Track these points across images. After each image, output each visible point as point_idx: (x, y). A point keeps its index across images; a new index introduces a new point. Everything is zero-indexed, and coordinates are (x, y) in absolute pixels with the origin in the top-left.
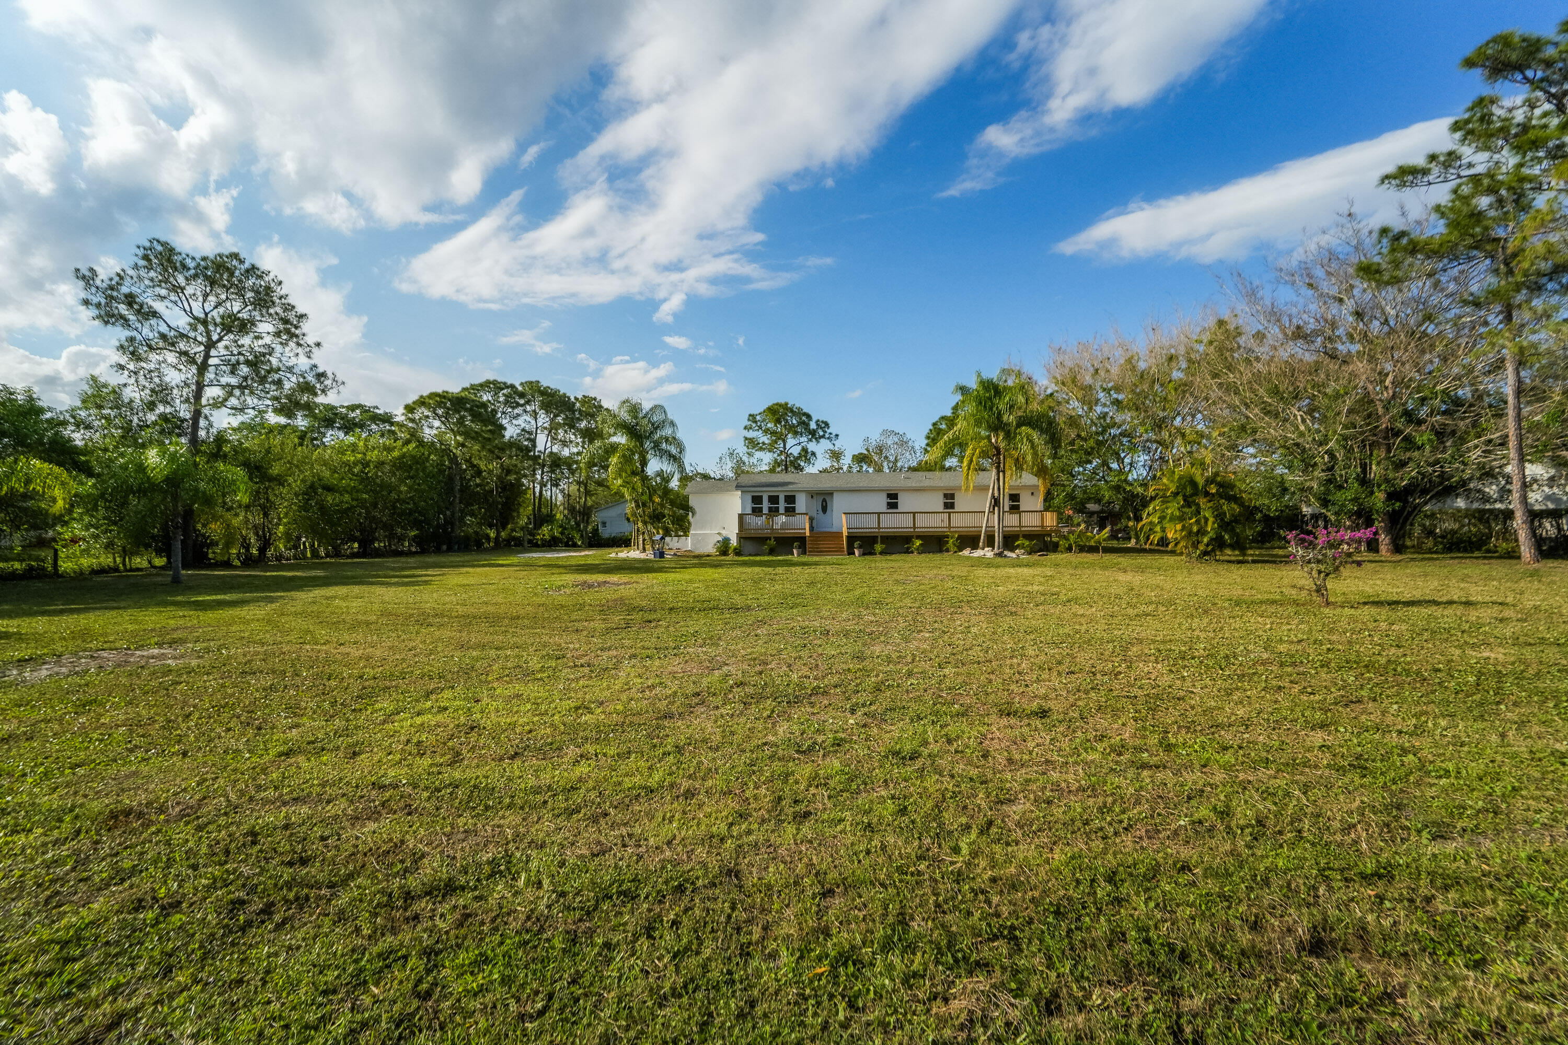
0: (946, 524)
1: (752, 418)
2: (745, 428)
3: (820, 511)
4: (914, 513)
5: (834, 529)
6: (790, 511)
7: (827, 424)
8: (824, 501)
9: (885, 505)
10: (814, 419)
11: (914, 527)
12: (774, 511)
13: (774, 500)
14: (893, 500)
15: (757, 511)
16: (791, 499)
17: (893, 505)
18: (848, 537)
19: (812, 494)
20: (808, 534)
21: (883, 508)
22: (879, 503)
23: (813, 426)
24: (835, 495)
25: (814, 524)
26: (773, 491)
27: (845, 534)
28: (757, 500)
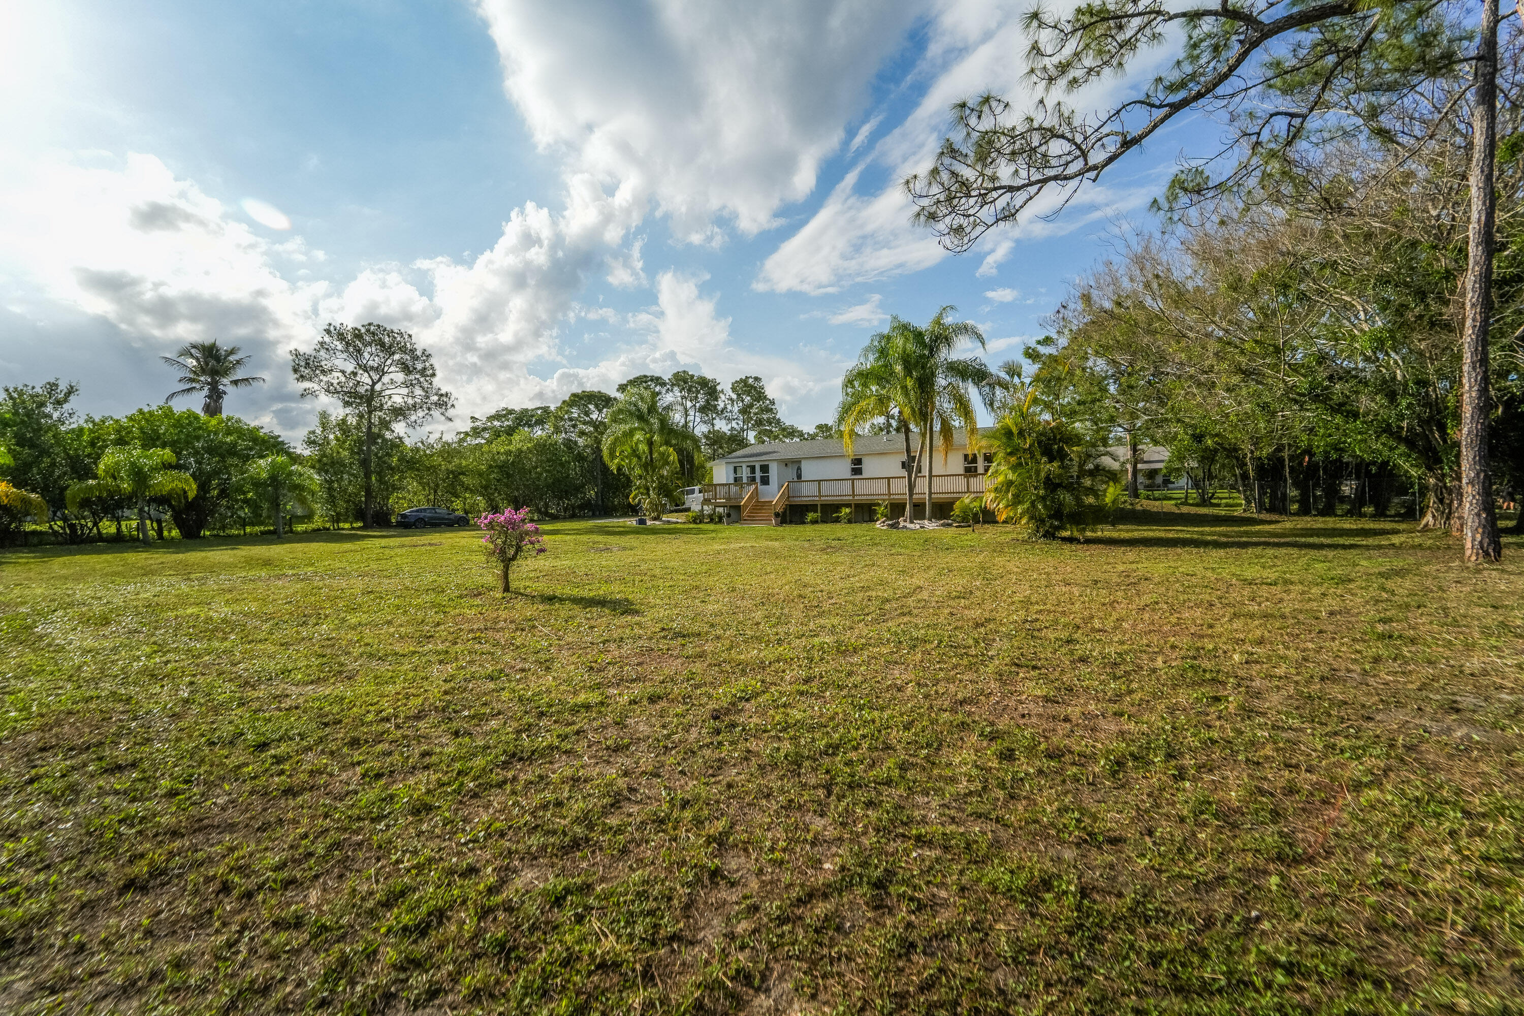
6: (765, 480)
8: (799, 468)
9: (849, 470)
11: (854, 495)
12: (751, 481)
13: (752, 469)
14: (857, 466)
15: (738, 480)
16: (765, 468)
17: (857, 471)
19: (785, 463)
21: (848, 474)
22: (843, 469)
26: (750, 461)
28: (738, 470)
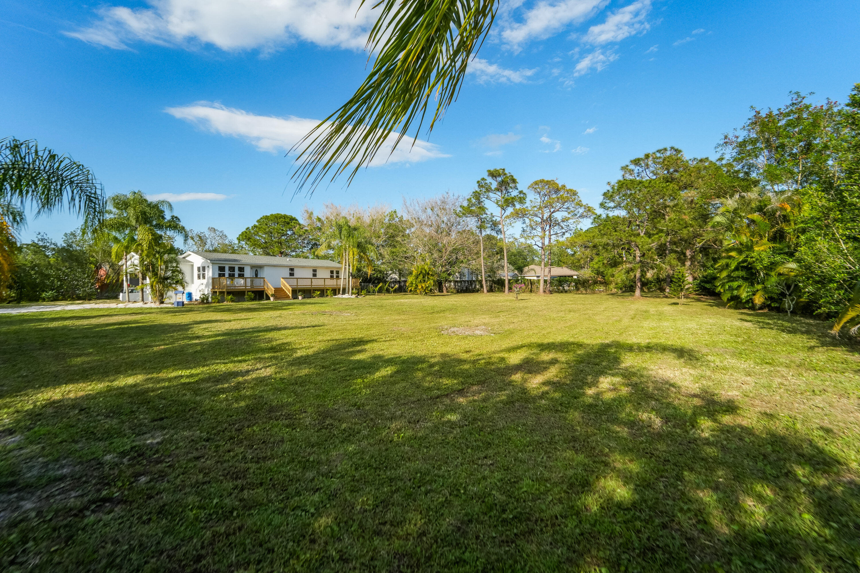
6: (241, 276)
8: (256, 270)
9: (288, 274)
12: (232, 276)
13: (232, 269)
14: (292, 271)
15: (221, 275)
16: (241, 269)
17: (292, 274)
19: (253, 267)
22: (285, 273)
26: (232, 263)
28: (222, 269)
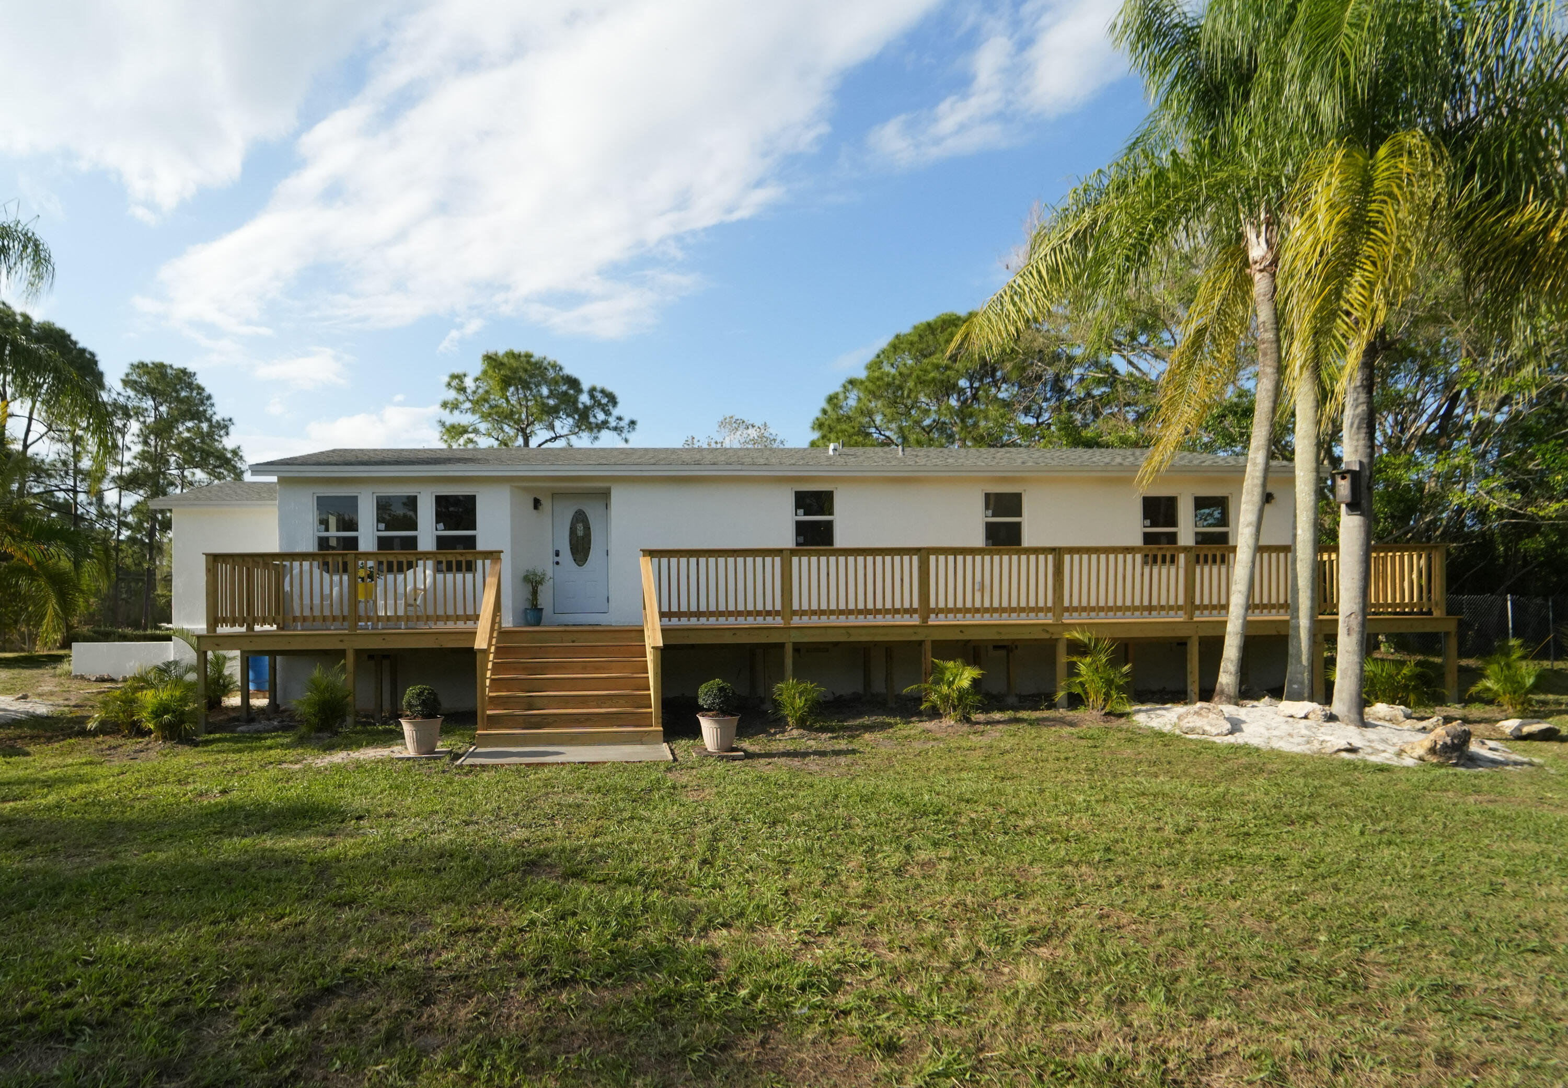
0: (1046, 598)
1: (457, 381)
2: (445, 405)
3: (566, 555)
4: (924, 554)
5: (615, 617)
6: (456, 551)
7: (613, 400)
8: (580, 518)
10: (586, 386)
12: (397, 551)
14: (814, 515)
16: (460, 511)
18: (667, 653)
19: (540, 493)
20: (481, 643)
23: (584, 399)
24: (618, 496)
25: (545, 600)
26: (395, 477)
27: (653, 638)
28: (339, 511)
